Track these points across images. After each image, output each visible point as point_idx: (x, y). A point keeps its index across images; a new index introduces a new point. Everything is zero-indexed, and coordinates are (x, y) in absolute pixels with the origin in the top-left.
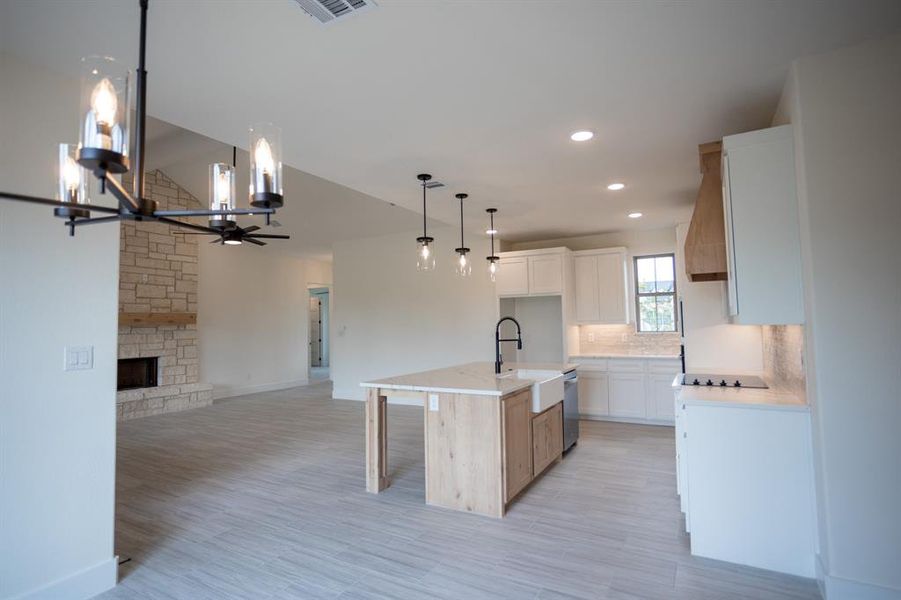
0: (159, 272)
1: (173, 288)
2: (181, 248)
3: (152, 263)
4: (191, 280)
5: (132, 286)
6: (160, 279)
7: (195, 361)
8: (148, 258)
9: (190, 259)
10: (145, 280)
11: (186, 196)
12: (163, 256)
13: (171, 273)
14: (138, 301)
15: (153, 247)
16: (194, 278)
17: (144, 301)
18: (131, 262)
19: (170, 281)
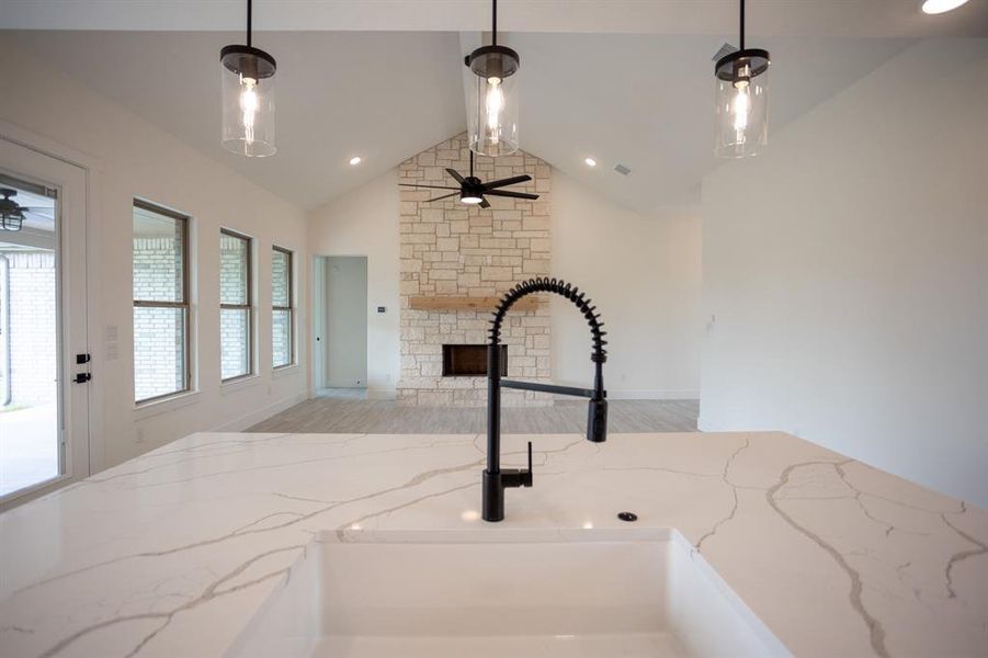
0: (504, 252)
1: (520, 269)
2: (529, 222)
3: (496, 243)
4: (541, 259)
5: (477, 269)
6: (504, 260)
7: (547, 353)
8: (493, 238)
9: (540, 234)
10: (489, 261)
11: (534, 162)
12: (508, 234)
13: (519, 252)
14: (483, 284)
15: (497, 225)
16: (545, 256)
17: (489, 284)
18: (475, 244)
19: (518, 261)
